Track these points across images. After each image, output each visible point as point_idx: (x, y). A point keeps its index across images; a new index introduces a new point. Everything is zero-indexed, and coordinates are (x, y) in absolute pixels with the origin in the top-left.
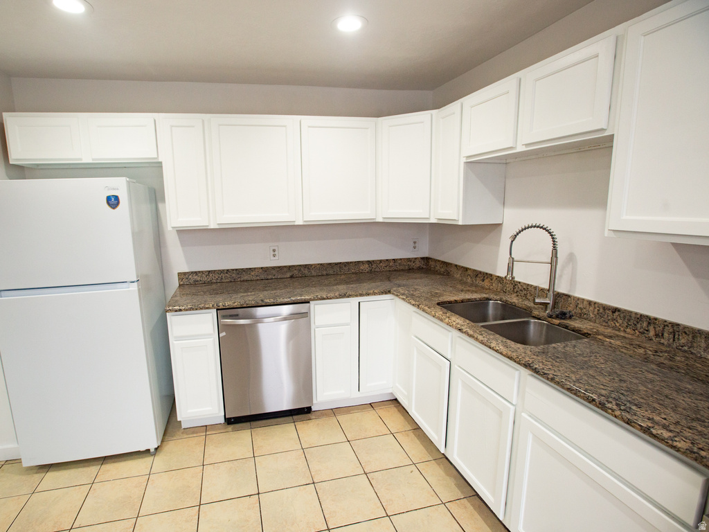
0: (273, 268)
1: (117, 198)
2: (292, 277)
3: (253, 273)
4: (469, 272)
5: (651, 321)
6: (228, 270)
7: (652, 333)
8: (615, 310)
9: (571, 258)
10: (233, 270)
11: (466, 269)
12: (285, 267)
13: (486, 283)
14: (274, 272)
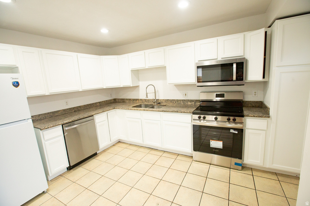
0: (67, 109)
1: (18, 83)
2: (75, 111)
3: (59, 112)
4: (131, 100)
5: (174, 100)
6: (48, 113)
7: (174, 102)
8: (168, 100)
9: (157, 91)
10: (51, 112)
11: (130, 99)
12: (72, 108)
13: (137, 101)
14: (68, 111)
